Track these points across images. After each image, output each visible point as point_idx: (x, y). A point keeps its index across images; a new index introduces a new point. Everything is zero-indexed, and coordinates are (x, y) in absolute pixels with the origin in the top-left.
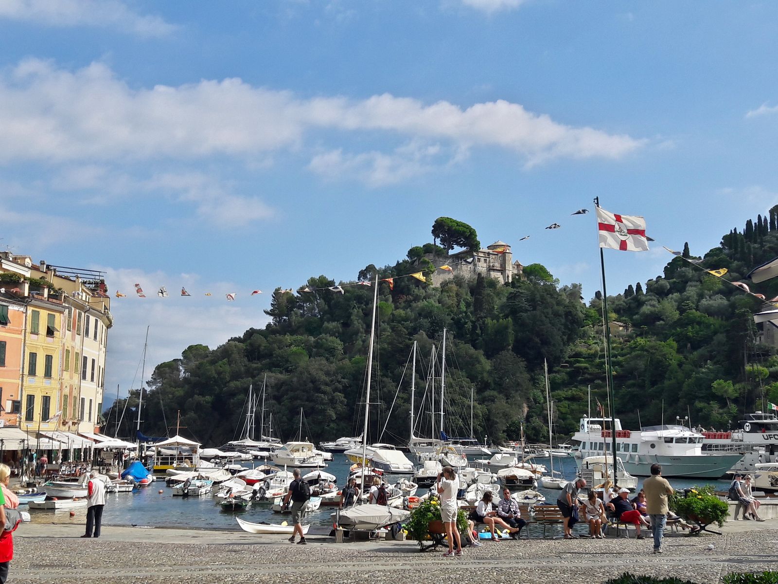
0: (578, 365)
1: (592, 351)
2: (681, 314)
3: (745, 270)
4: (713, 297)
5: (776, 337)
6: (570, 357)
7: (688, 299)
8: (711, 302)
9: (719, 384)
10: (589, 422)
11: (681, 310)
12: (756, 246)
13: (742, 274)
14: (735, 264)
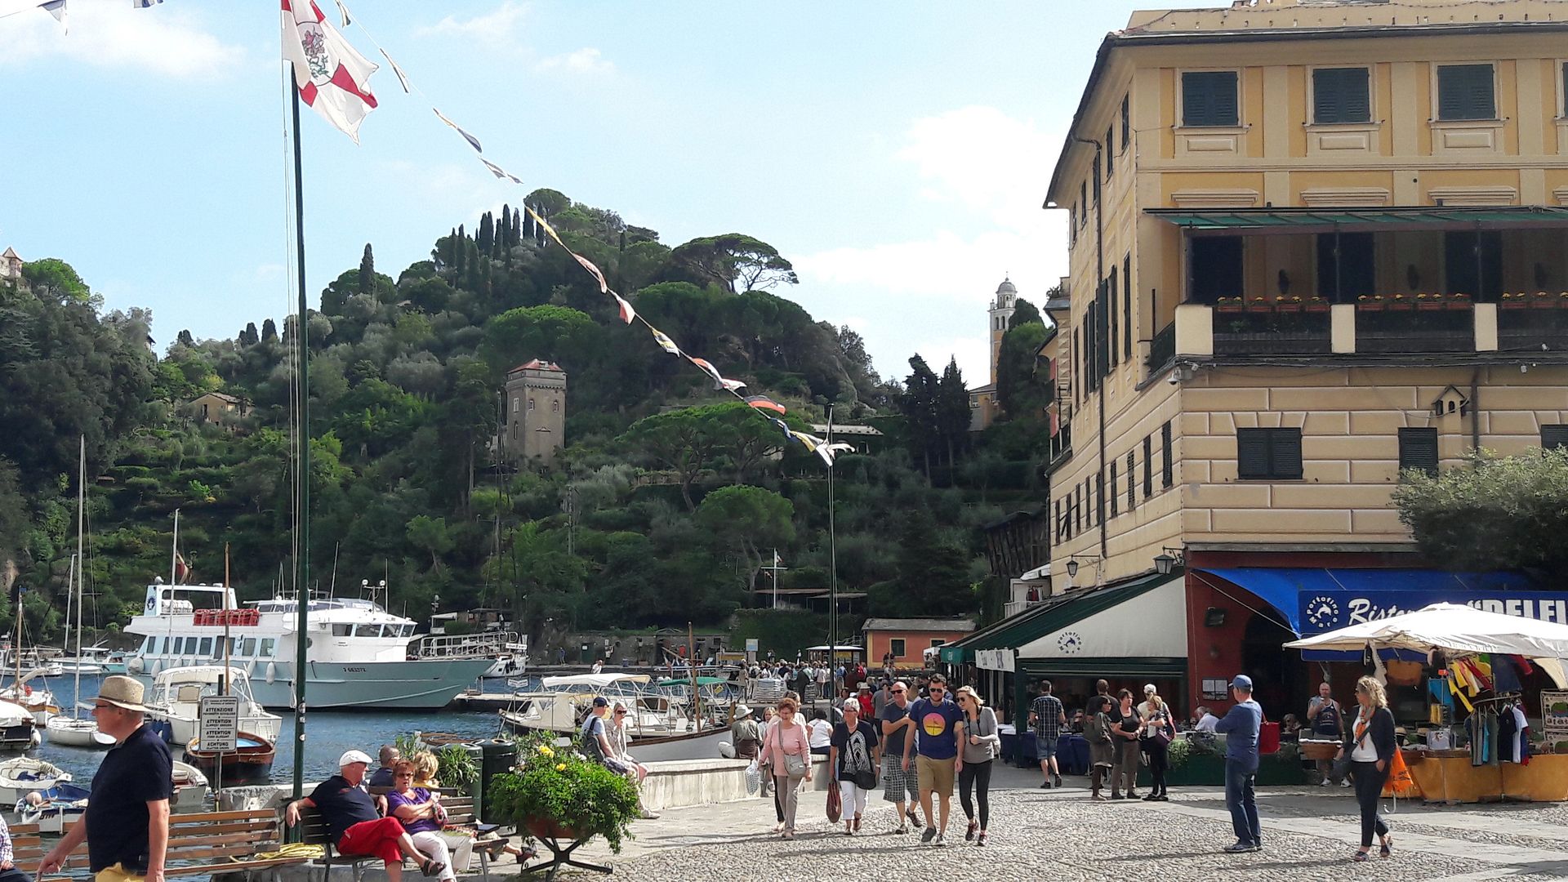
0: (134, 479)
1: (168, 453)
2: (351, 386)
3: (476, 308)
4: (415, 356)
5: (530, 436)
6: (117, 463)
7: (367, 355)
8: (411, 365)
9: (422, 524)
10: (166, 595)
11: (353, 377)
12: (499, 263)
13: (470, 315)
14: (458, 294)
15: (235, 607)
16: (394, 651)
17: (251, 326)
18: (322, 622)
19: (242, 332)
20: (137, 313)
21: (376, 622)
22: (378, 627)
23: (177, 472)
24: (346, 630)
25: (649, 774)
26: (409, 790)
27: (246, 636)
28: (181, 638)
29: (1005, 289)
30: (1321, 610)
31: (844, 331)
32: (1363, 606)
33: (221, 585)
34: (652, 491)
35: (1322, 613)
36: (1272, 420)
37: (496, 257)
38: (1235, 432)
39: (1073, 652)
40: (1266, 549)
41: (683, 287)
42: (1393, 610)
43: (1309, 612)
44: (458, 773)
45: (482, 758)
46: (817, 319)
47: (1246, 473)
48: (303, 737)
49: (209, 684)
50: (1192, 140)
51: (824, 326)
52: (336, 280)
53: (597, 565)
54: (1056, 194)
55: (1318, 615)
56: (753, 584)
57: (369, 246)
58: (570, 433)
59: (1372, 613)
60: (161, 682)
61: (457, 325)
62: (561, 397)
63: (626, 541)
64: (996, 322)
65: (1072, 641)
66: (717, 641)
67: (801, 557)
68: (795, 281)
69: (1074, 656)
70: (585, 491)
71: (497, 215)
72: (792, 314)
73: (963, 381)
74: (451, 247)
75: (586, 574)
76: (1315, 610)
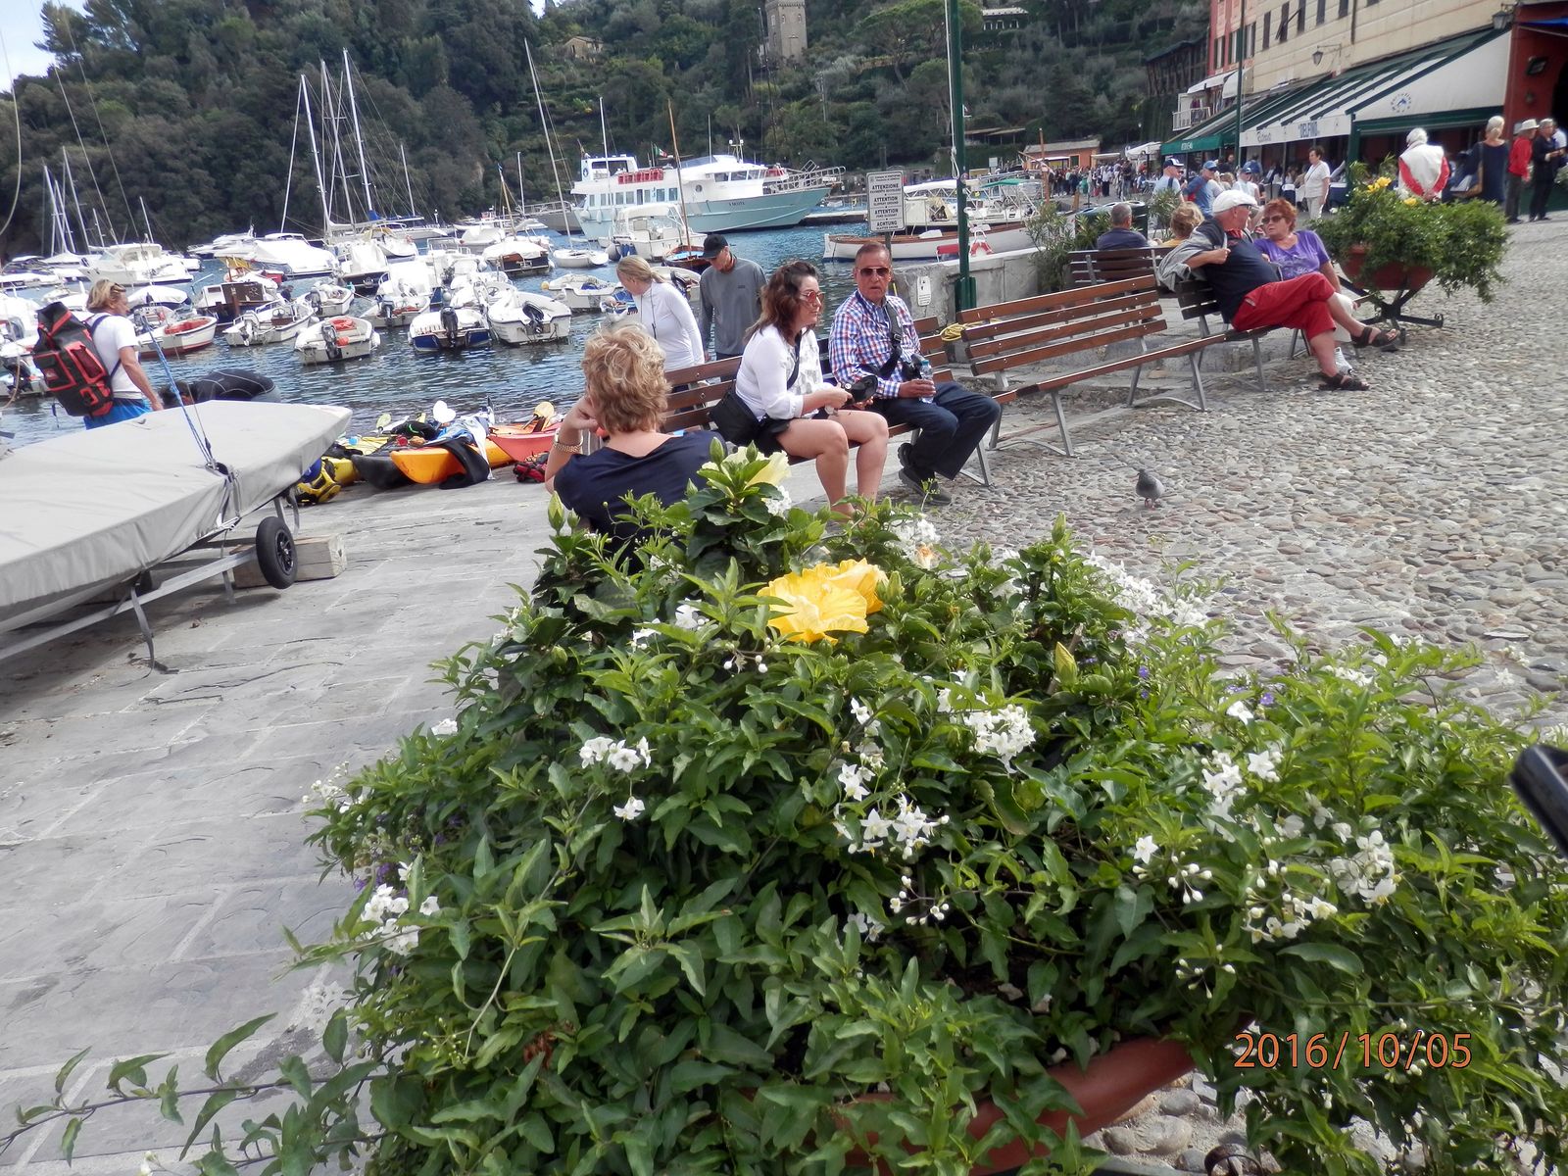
1: (557, 81)
2: (662, 21)
5: (785, 42)
11: (662, 14)
15: (639, 169)
18: (707, 172)
22: (744, 173)
23: (565, 93)
27: (657, 188)
28: (612, 194)
33: (626, 155)
34: (873, 72)
39: (1403, 111)
58: (812, 38)
60: (622, 219)
62: (802, 11)
63: (861, 108)
65: (1403, 101)
69: (1404, 115)
70: (828, 76)
75: (837, 134)
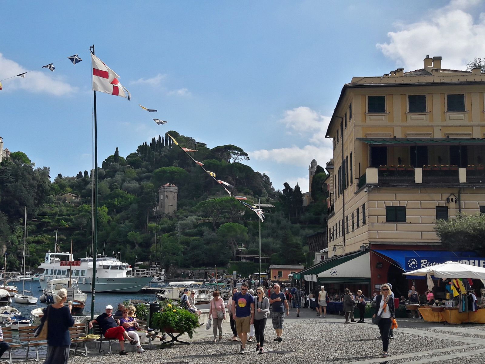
0: (43, 220)
1: (54, 212)
2: (111, 191)
3: (150, 167)
4: (131, 182)
5: (166, 207)
6: (38, 215)
7: (116, 182)
8: (130, 185)
9: (132, 234)
10: (52, 256)
11: (112, 188)
12: (157, 153)
13: (148, 169)
14: (145, 163)
15: (73, 260)
16: (123, 274)
17: (80, 173)
18: (100, 265)
19: (78, 174)
20: (45, 168)
21: (117, 265)
22: (118, 266)
23: (57, 218)
24: (107, 267)
25: (202, 313)
26: (127, 318)
27: (77, 269)
28: (56, 270)
29: (314, 162)
30: (412, 263)
31: (264, 174)
32: (425, 262)
33: (69, 253)
34: (204, 224)
35: (412, 264)
36: (397, 204)
37: (157, 151)
38: (385, 207)
39: (335, 276)
40: (395, 244)
41: (214, 161)
42: (434, 263)
43: (408, 264)
44: (142, 312)
45: (150, 308)
46: (255, 171)
47: (388, 220)
48: (94, 301)
49: (65, 284)
50: (371, 117)
51: (258, 173)
52: (107, 158)
53: (187, 247)
54: (329, 133)
55: (411, 265)
56: (235, 254)
57: (117, 148)
58: (179, 206)
59: (428, 264)
60: (50, 284)
61: (144, 172)
62: (176, 195)
63: (196, 240)
64: (311, 173)
65: (334, 272)
66: (224, 271)
67: (250, 245)
68: (249, 159)
69: (335, 277)
70: (183, 224)
71: (157, 138)
72: (248, 169)
73: (300, 191)
74: (143, 148)
75: (183, 250)
76: (410, 263)
